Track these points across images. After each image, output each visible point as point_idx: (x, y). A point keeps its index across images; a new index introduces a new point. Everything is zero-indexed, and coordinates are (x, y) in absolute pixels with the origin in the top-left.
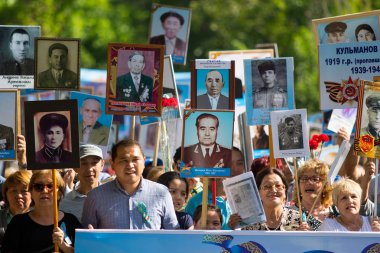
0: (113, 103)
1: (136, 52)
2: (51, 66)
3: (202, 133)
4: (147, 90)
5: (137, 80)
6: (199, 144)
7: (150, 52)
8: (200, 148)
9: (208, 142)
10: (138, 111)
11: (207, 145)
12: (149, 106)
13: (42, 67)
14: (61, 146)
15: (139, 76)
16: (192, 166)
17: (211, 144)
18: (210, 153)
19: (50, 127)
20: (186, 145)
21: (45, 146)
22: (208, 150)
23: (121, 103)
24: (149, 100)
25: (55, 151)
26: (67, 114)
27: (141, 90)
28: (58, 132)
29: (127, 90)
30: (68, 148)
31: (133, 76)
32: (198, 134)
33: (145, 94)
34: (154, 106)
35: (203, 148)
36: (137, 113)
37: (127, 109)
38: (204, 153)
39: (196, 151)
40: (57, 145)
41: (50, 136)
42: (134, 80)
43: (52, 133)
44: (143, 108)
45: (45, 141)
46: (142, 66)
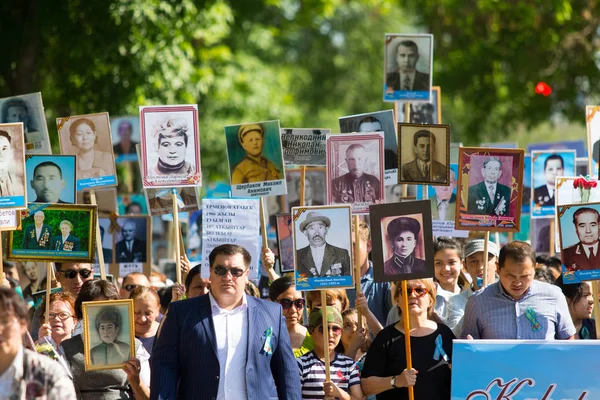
0: (464, 216)
1: (492, 158)
2: (417, 156)
3: (582, 231)
4: (504, 201)
5: (492, 191)
6: (580, 243)
7: (507, 158)
8: (582, 249)
9: (590, 241)
10: (493, 226)
11: (591, 244)
12: (505, 220)
13: (407, 156)
14: (413, 254)
15: (495, 185)
16: (576, 270)
17: (594, 242)
18: (595, 252)
19: (399, 234)
20: (565, 246)
21: (395, 256)
22: (591, 249)
23: (474, 217)
24: (507, 213)
25: (406, 261)
26: (419, 217)
27: (497, 202)
28: (409, 239)
29: (480, 202)
30: (421, 256)
31: (487, 185)
32: (577, 232)
33: (502, 207)
34: (512, 219)
35: (586, 248)
36: (492, 228)
37: (480, 223)
38: (588, 253)
39: (578, 252)
40: (407, 253)
41: (400, 244)
42: (489, 191)
43: (402, 239)
44: (498, 222)
45: (394, 248)
46: (498, 174)
